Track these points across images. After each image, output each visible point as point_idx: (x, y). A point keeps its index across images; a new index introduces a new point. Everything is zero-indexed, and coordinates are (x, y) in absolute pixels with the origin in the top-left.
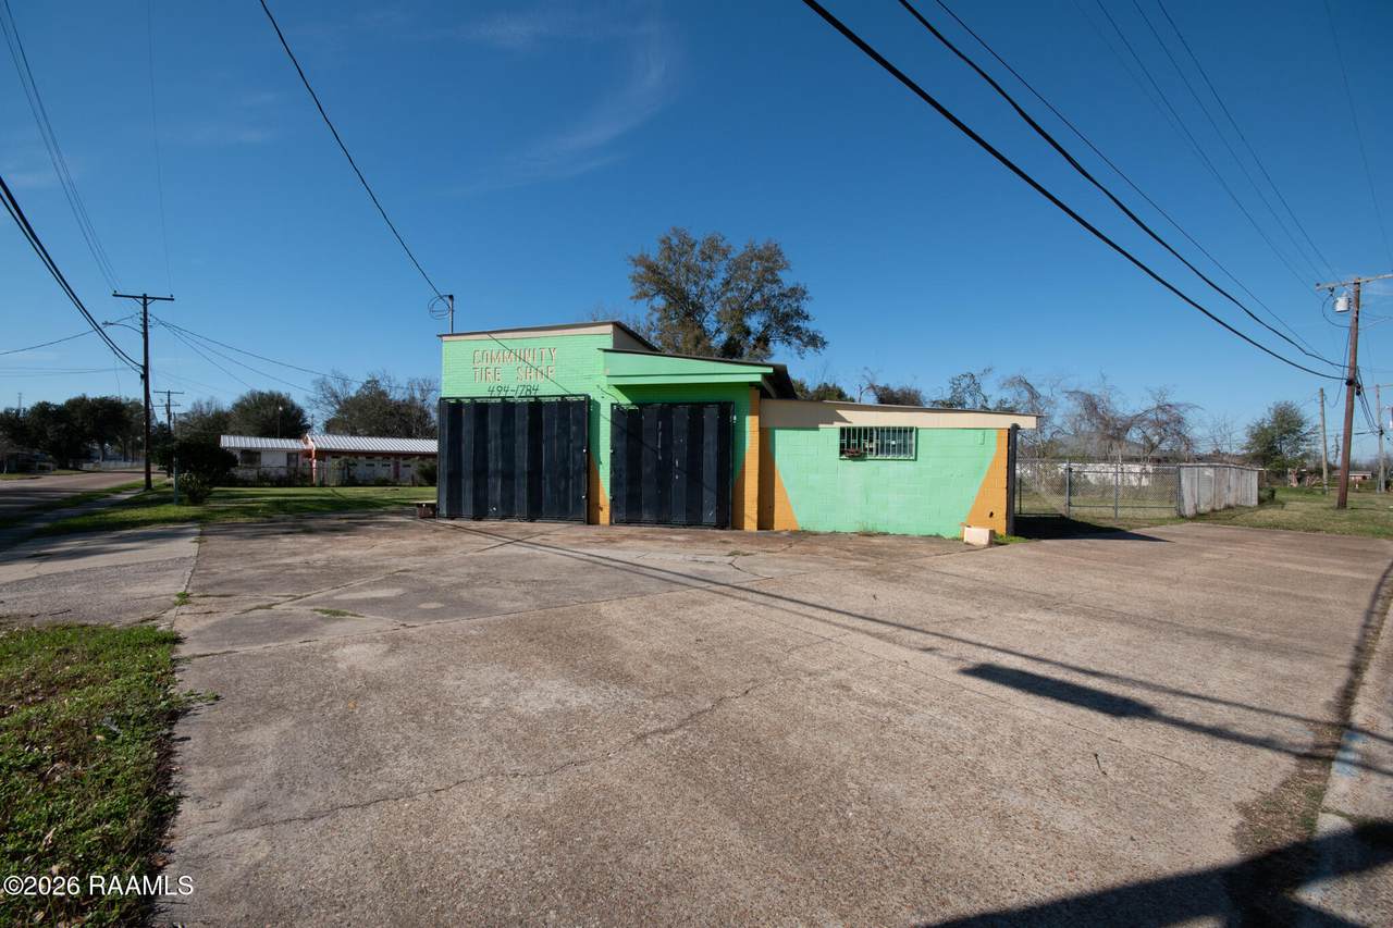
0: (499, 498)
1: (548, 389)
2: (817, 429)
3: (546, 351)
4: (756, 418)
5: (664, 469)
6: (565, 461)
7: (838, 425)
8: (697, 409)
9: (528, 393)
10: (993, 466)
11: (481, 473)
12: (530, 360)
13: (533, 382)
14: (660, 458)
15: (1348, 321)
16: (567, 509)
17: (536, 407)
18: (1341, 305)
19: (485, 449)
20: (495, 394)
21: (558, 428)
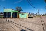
4: (18, 13)
7: (21, 13)
17: (8, 13)
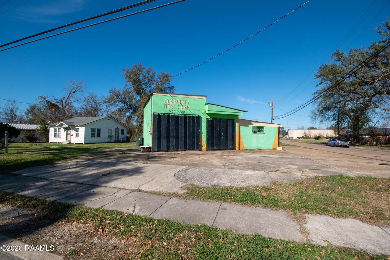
0: (174, 145)
1: (188, 112)
2: (248, 126)
3: (187, 101)
4: (238, 123)
5: (220, 135)
6: (194, 133)
7: (252, 125)
8: (227, 120)
9: (182, 113)
10: (276, 135)
11: (168, 137)
12: (182, 104)
13: (183, 110)
14: (219, 132)
15: (271, 108)
16: (194, 147)
17: (186, 117)
18: (271, 105)
19: (169, 129)
20: (171, 113)
21: (192, 124)
